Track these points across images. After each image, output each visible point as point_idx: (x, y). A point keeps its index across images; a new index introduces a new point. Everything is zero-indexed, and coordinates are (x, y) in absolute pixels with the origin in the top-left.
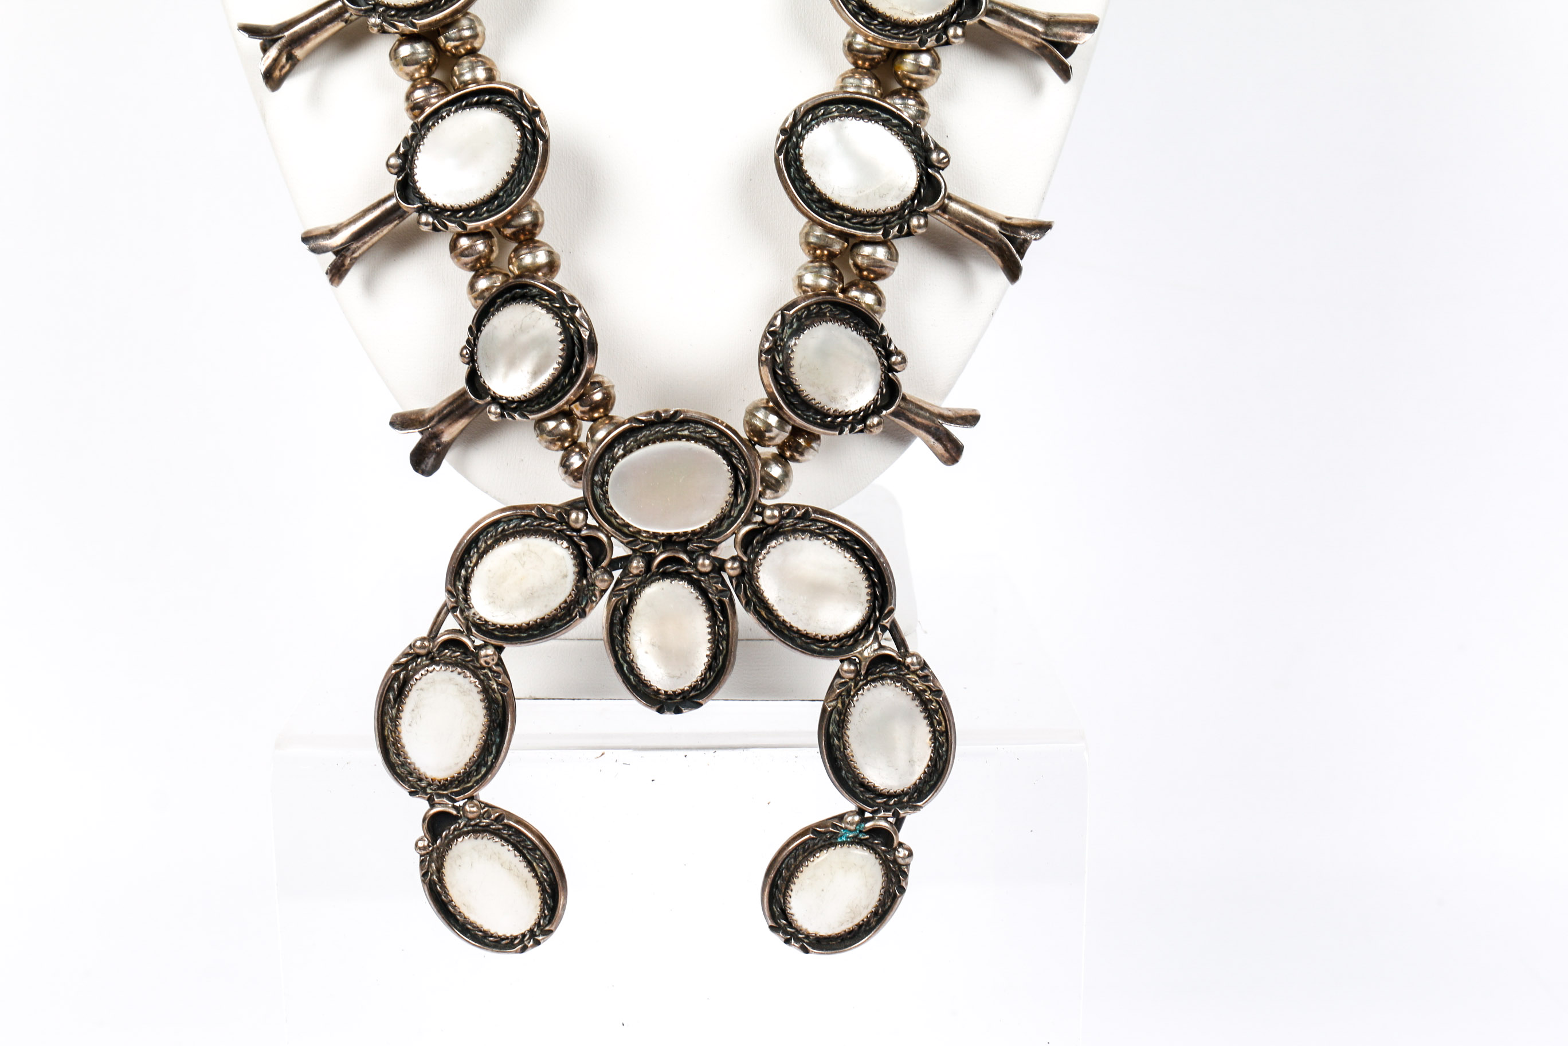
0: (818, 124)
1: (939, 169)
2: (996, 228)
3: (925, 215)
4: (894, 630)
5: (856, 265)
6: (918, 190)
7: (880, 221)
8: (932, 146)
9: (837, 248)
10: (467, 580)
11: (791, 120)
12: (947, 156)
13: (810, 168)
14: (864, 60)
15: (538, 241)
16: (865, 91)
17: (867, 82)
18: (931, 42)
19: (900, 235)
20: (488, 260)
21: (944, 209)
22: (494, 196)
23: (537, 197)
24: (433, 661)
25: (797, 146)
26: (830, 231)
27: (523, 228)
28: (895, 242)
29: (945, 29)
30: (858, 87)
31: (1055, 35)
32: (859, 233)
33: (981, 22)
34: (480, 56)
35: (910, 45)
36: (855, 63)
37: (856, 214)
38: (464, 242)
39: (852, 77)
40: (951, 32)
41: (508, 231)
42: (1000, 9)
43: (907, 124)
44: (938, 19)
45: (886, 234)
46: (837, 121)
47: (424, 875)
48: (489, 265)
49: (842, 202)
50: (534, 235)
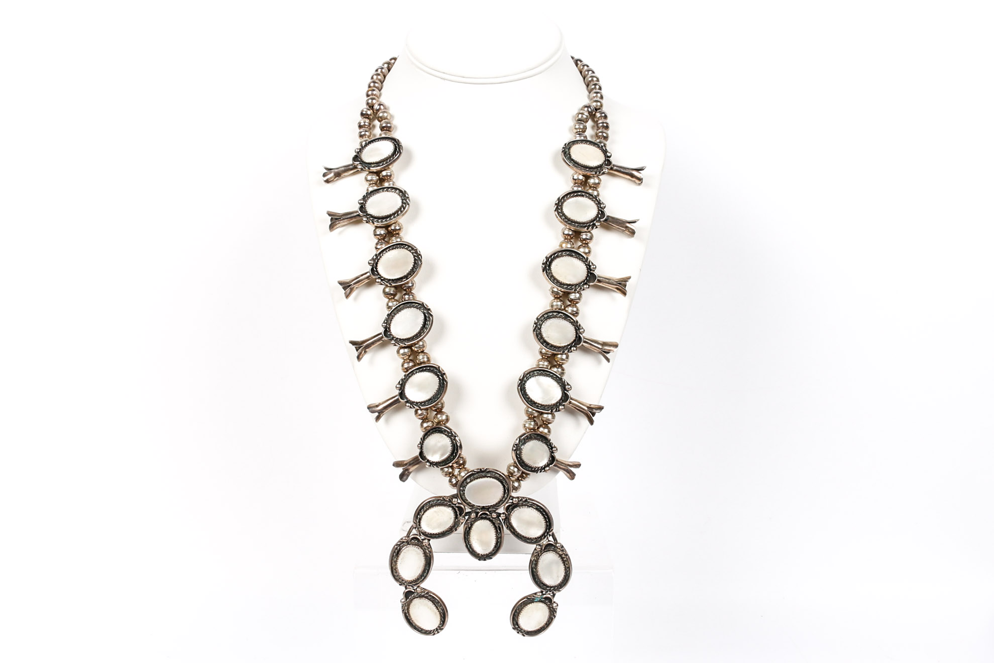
0: (531, 378)
1: (568, 391)
2: (586, 408)
3: (564, 405)
4: (553, 535)
5: (542, 420)
6: (562, 398)
7: (550, 407)
8: (566, 384)
9: (536, 414)
10: (420, 519)
11: (522, 376)
12: (571, 387)
13: (528, 392)
14: (545, 356)
15: (443, 412)
16: (545, 367)
17: (546, 363)
18: (566, 352)
19: (556, 411)
20: (427, 417)
21: (570, 402)
22: (430, 399)
23: (443, 399)
24: (408, 544)
25: (524, 384)
26: (534, 410)
27: (438, 408)
28: (555, 413)
29: (571, 348)
30: (543, 365)
31: (605, 349)
32: (544, 411)
33: (582, 345)
34: (425, 353)
35: (559, 353)
36: (542, 356)
37: (542, 405)
38: (420, 412)
39: (541, 361)
40: (572, 349)
41: (434, 409)
42: (587, 341)
43: (559, 377)
44: (568, 345)
45: (552, 411)
46: (537, 377)
47: (403, 611)
48: (427, 418)
49: (538, 402)
50: (441, 409)
